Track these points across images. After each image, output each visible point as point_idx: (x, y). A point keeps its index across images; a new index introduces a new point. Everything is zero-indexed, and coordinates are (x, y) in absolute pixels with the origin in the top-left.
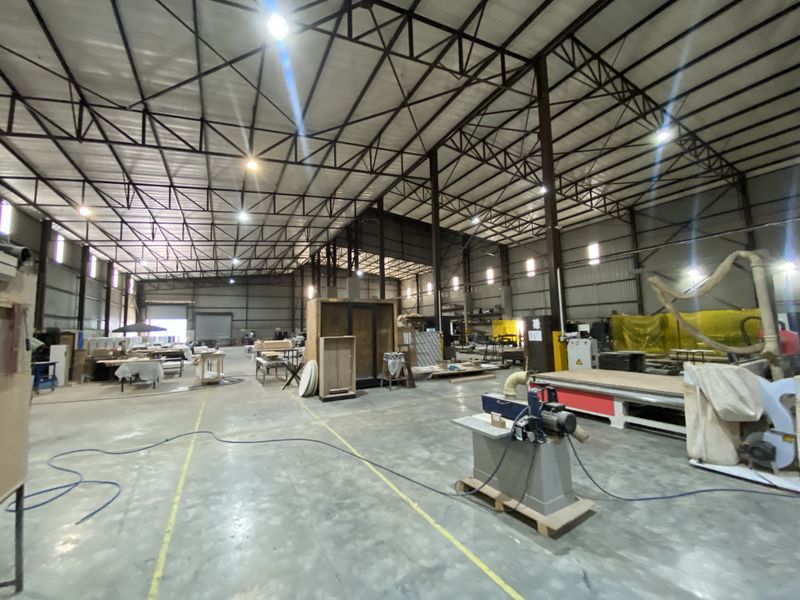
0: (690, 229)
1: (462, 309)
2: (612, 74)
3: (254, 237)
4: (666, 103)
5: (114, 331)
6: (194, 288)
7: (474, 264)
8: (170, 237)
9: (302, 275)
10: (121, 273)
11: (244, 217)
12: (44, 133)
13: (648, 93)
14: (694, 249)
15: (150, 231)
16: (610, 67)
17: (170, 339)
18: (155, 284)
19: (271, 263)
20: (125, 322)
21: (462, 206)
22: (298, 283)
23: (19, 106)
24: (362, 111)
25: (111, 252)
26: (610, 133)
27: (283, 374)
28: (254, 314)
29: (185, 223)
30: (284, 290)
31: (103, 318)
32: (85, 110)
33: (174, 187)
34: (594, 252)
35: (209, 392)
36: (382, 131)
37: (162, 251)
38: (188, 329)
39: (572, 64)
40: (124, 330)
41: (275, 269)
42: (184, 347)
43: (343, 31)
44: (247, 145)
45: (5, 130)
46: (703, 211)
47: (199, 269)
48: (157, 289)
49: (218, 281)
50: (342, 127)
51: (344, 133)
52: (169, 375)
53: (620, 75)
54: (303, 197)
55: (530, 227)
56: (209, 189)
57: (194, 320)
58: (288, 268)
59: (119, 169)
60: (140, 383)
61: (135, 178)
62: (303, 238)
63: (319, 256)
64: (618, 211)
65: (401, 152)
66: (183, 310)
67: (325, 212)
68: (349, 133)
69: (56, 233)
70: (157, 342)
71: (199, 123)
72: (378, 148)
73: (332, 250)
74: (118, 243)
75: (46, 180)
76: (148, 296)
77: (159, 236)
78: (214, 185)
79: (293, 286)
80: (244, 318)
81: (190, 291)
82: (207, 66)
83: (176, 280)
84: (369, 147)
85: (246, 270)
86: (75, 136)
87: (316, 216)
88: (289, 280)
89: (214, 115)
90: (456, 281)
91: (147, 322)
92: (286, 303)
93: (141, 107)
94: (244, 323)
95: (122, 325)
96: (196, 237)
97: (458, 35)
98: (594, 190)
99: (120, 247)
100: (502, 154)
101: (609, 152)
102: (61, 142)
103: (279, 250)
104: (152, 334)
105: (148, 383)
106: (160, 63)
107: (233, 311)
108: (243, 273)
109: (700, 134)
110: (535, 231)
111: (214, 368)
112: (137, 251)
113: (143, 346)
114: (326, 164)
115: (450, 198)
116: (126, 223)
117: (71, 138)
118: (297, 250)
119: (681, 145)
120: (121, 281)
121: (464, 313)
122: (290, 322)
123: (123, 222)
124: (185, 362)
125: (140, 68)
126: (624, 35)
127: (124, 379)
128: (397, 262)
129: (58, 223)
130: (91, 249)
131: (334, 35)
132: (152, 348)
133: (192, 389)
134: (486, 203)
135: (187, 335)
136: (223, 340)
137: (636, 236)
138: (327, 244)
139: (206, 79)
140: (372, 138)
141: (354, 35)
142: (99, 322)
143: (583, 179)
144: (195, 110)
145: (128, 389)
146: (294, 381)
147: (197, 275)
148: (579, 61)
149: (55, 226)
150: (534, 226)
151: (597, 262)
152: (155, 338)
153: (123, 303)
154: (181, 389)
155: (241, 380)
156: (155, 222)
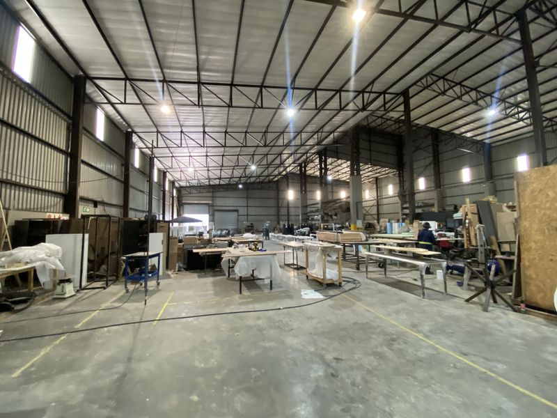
6: (213, 192)
7: (445, 165)
9: (287, 180)
10: (170, 180)
18: (188, 190)
20: (172, 216)
28: (252, 211)
30: (272, 193)
31: (161, 212)
38: (210, 221)
40: (172, 221)
47: (219, 177)
48: (190, 193)
49: (229, 187)
57: (213, 215)
66: (206, 208)
76: (184, 198)
79: (278, 190)
80: (246, 214)
81: (211, 195)
83: (201, 187)
88: (275, 185)
92: (272, 203)
94: (246, 217)
107: (238, 208)
108: (248, 180)
113: (192, 233)
120: (169, 186)
122: (276, 217)
129: (136, 133)
130: (155, 160)
135: (209, 225)
152: (197, 227)
153: (171, 202)
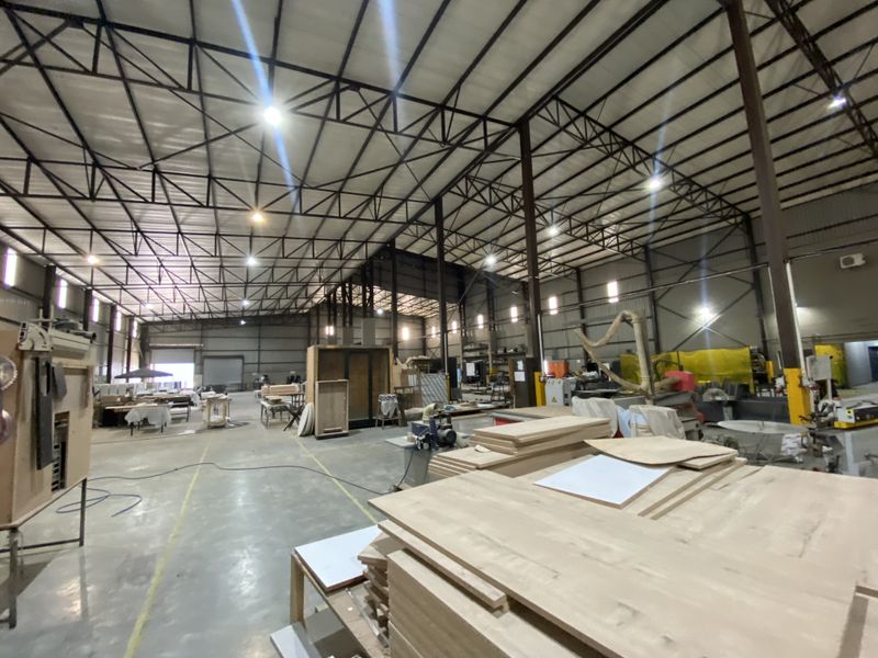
0: (700, 268)
1: (487, 348)
2: (599, 129)
3: (265, 278)
4: (655, 154)
5: (117, 377)
6: (202, 330)
7: (498, 302)
8: (177, 280)
9: (318, 314)
10: (124, 316)
11: (252, 262)
12: (59, 194)
13: (637, 144)
14: (704, 287)
15: (157, 274)
16: (596, 122)
17: (176, 385)
18: (161, 327)
19: (283, 303)
20: (128, 368)
21: (477, 245)
22: (314, 322)
23: (34, 167)
24: (361, 167)
25: (115, 295)
26: (609, 179)
27: (287, 417)
28: (265, 357)
29: (193, 266)
30: (299, 331)
31: (106, 363)
32: (98, 171)
33: (182, 234)
34: (613, 290)
35: (214, 434)
36: (384, 183)
37: (168, 293)
38: (196, 373)
39: (556, 123)
40: (128, 376)
41: (289, 309)
42: (190, 392)
43: (333, 115)
44: (253, 200)
45: (22, 192)
46: (711, 251)
47: (207, 310)
48: (164, 332)
49: (228, 322)
50: (345, 180)
51: (347, 185)
52: (176, 420)
53: (608, 129)
54: (312, 240)
55: (549, 265)
56: (217, 235)
57: (202, 364)
58: (302, 307)
59: (128, 218)
60: (147, 428)
61: (143, 226)
62: (316, 278)
63: (335, 295)
64: (632, 249)
65: (405, 200)
66: (191, 354)
67: (336, 255)
68: (352, 185)
69: (60, 278)
70: (162, 388)
71: (207, 180)
72: (381, 197)
73: (347, 290)
74: (122, 287)
75: (54, 230)
76: (152, 339)
77: (167, 279)
78: (222, 231)
79: (309, 326)
80: (256, 361)
81: (198, 333)
82: (213, 135)
83: (182, 321)
84: (373, 197)
85: (258, 310)
86: (88, 196)
87: (327, 259)
88: (304, 319)
89: (220, 172)
90: (480, 319)
91: (151, 367)
92: (301, 344)
93: (150, 168)
94: (256, 366)
95: (125, 372)
96: (204, 280)
97: (441, 108)
98: (606, 230)
99: (125, 289)
100: (510, 198)
101: (612, 196)
102: (76, 202)
103: (292, 290)
104: (157, 380)
105: (157, 427)
106: (169, 133)
107: (244, 353)
108: (255, 313)
109: (697, 179)
110: (554, 270)
111: (221, 413)
112: (143, 294)
113: (148, 392)
114: (330, 214)
115: (465, 238)
116: (132, 267)
117: (84, 198)
118: (311, 290)
119: (675, 191)
120: (123, 324)
121: (489, 353)
123: (129, 266)
124: (192, 408)
125: (149, 136)
126: (605, 97)
127: (132, 424)
128: (419, 300)
129: (62, 268)
130: (94, 293)
131: (324, 119)
132: (158, 394)
133: (199, 432)
134: (501, 242)
135: (195, 379)
136: (232, 385)
137: (651, 274)
138: (342, 284)
139: (213, 145)
140: (375, 189)
141: (342, 117)
142: (101, 368)
143: (593, 220)
144: (203, 169)
145: (137, 433)
146: (295, 423)
147: (206, 316)
148: (563, 120)
149: (59, 272)
150: (553, 264)
151: (616, 300)
152: (160, 384)
153: (126, 347)
154: (187, 432)
155: (246, 424)
156: (162, 266)
